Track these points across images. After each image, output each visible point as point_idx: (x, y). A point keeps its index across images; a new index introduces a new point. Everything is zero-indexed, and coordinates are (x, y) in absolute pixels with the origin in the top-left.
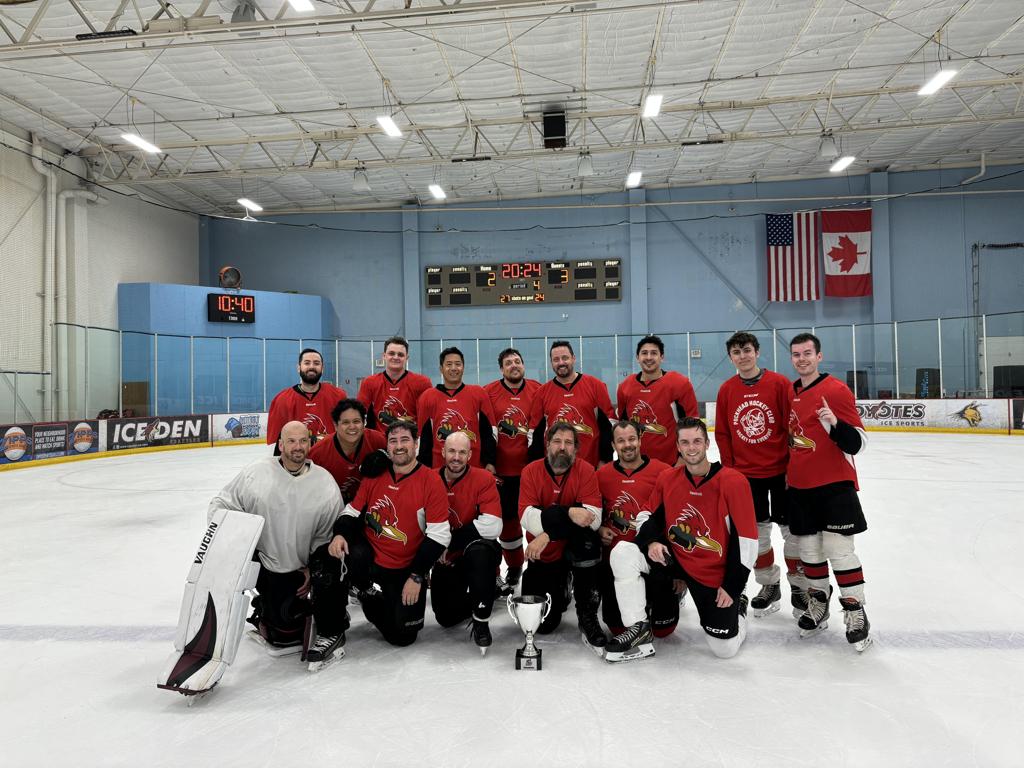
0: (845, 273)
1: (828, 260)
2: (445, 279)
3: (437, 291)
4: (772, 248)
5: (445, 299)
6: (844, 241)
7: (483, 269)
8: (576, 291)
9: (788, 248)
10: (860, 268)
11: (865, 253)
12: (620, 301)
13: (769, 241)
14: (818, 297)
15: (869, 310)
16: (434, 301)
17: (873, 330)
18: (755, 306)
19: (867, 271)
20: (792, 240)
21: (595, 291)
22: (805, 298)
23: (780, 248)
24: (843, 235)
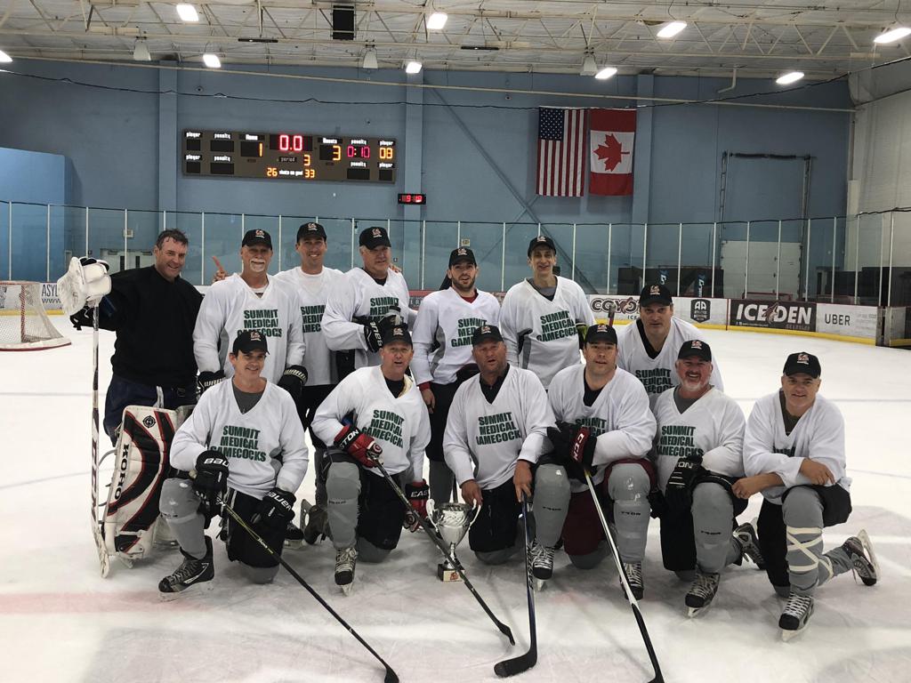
0: (609, 171)
1: (594, 157)
2: (205, 146)
3: (196, 158)
4: (543, 141)
5: (205, 168)
6: (610, 140)
7: (249, 137)
8: (348, 170)
9: (558, 143)
10: (623, 168)
11: (628, 153)
12: (394, 183)
13: (540, 134)
14: (582, 194)
15: (628, 208)
16: (192, 169)
17: (631, 229)
18: (524, 198)
19: (629, 171)
20: (562, 135)
21: (368, 171)
22: (571, 195)
23: (551, 142)
24: (609, 133)
